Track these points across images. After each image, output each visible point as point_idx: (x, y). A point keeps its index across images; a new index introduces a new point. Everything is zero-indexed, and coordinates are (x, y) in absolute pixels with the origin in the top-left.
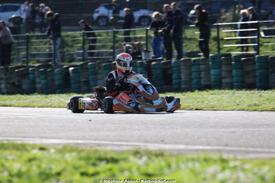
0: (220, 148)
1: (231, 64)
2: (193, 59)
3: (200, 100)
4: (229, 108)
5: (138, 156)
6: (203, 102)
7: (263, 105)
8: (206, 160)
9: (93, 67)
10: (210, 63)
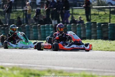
1: (96, 27)
4: (95, 49)
5: (50, 72)
7: (112, 48)
9: (28, 27)
10: (86, 26)
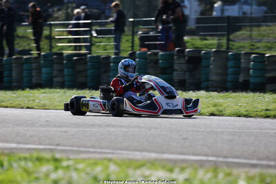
0: (53, 147)
1: (63, 63)
2: (25, 57)
3: (31, 99)
6: (34, 100)
8: (39, 159)
10: (42, 62)
